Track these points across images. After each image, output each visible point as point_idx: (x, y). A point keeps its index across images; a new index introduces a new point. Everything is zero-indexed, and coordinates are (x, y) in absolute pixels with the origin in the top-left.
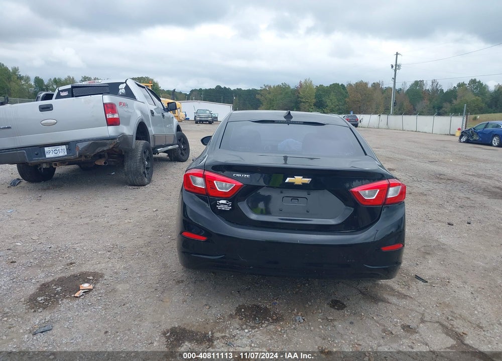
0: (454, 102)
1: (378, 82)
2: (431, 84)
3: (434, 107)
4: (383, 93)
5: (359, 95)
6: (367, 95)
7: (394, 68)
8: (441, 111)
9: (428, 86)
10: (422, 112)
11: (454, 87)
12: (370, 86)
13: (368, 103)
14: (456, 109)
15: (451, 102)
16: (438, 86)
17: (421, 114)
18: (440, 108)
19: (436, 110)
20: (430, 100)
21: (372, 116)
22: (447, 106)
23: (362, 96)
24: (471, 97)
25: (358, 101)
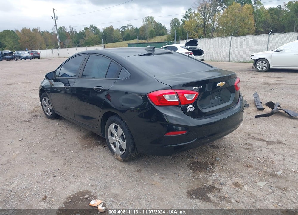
0: (85, 38)
1: (37, 28)
2: (69, 29)
3: (75, 42)
4: (42, 36)
5: (27, 37)
6: (33, 37)
7: (54, 18)
8: (79, 44)
9: (68, 30)
10: (69, 46)
11: (83, 30)
12: (31, 30)
13: (35, 43)
14: (87, 43)
15: (83, 39)
16: (74, 30)
17: (69, 47)
18: (78, 42)
19: (77, 44)
20: (72, 38)
21: (47, 50)
22: (82, 42)
23: (29, 38)
24: (93, 36)
25: (27, 41)
